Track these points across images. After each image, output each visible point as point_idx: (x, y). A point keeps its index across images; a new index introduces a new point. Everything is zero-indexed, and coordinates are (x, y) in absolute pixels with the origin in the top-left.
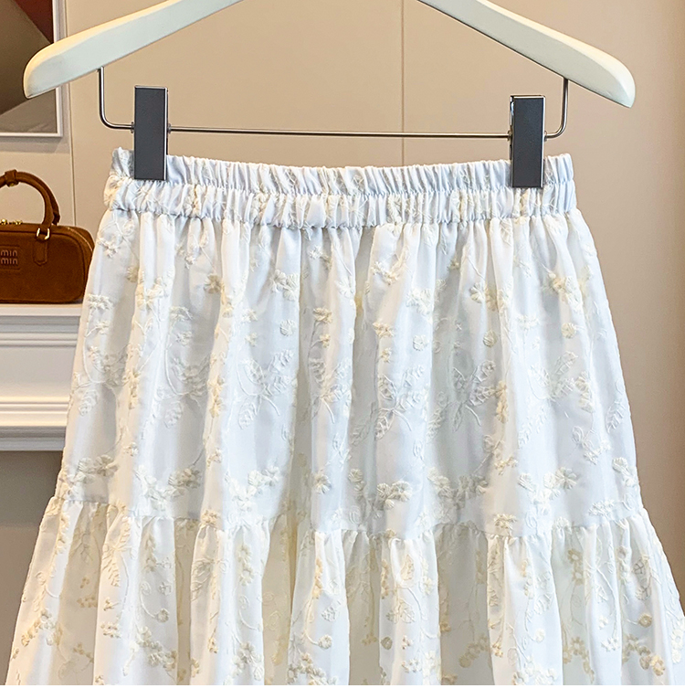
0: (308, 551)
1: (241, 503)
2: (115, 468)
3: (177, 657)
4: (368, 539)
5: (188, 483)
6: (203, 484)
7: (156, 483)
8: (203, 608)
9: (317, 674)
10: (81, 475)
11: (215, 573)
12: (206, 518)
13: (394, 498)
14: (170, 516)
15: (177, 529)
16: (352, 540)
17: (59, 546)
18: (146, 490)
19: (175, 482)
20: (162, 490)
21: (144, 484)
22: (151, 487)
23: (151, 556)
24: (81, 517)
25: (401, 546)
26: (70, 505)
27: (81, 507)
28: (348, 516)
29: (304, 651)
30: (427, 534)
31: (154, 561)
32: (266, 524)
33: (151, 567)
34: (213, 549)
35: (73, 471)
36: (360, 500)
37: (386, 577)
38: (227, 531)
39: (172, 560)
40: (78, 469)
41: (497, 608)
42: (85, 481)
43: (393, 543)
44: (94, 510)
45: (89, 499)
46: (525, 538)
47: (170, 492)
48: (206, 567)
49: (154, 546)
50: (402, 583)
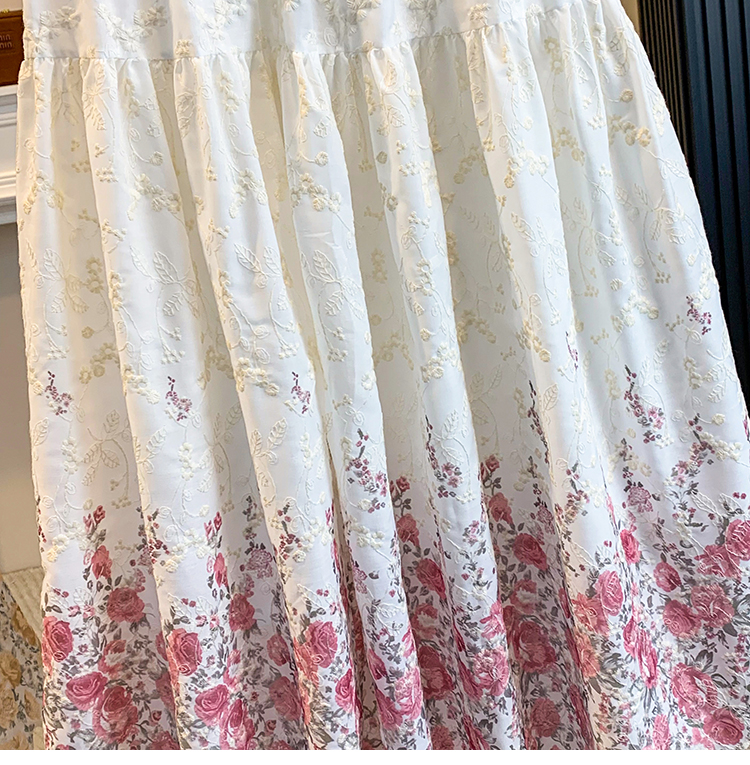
0: (289, 76)
1: (211, 31)
2: (78, 18)
3: (180, 200)
4: (346, 59)
5: (154, 22)
6: (170, 18)
7: (121, 23)
8: (194, 144)
9: (319, 192)
10: (46, 30)
11: (199, 105)
12: (180, 50)
13: (365, 7)
14: (143, 58)
15: (154, 72)
16: (331, 63)
17: (39, 106)
18: (112, 31)
19: (142, 22)
20: (129, 30)
21: (110, 24)
22: (118, 27)
23: (132, 99)
24: (55, 75)
25: (380, 55)
26: (40, 63)
27: (53, 63)
28: (323, 39)
29: (302, 173)
30: (404, 45)
31: (136, 104)
32: (243, 56)
33: (135, 112)
34: (192, 81)
35: (36, 26)
36: (332, 20)
37: (371, 93)
38: (202, 58)
39: (155, 101)
40: (41, 24)
41: (483, 103)
42: (50, 36)
43: (371, 54)
44: (66, 65)
45: (59, 56)
46: (501, 24)
47: (139, 33)
48: (189, 100)
49: (133, 88)
50: (387, 90)
